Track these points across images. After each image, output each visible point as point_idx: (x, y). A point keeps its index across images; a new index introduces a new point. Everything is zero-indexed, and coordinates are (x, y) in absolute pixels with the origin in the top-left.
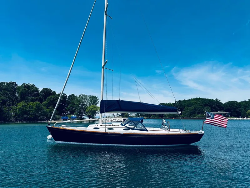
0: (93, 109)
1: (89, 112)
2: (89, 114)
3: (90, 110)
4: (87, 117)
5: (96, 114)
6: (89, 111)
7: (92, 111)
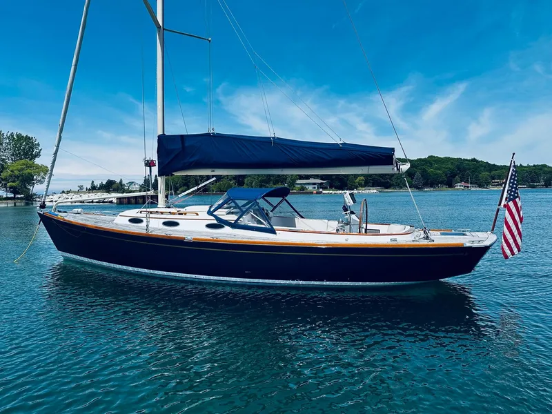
0: (23, 169)
1: (14, 177)
2: (14, 184)
3: (17, 173)
4: (7, 191)
5: (34, 184)
6: (11, 176)
7: (21, 175)
